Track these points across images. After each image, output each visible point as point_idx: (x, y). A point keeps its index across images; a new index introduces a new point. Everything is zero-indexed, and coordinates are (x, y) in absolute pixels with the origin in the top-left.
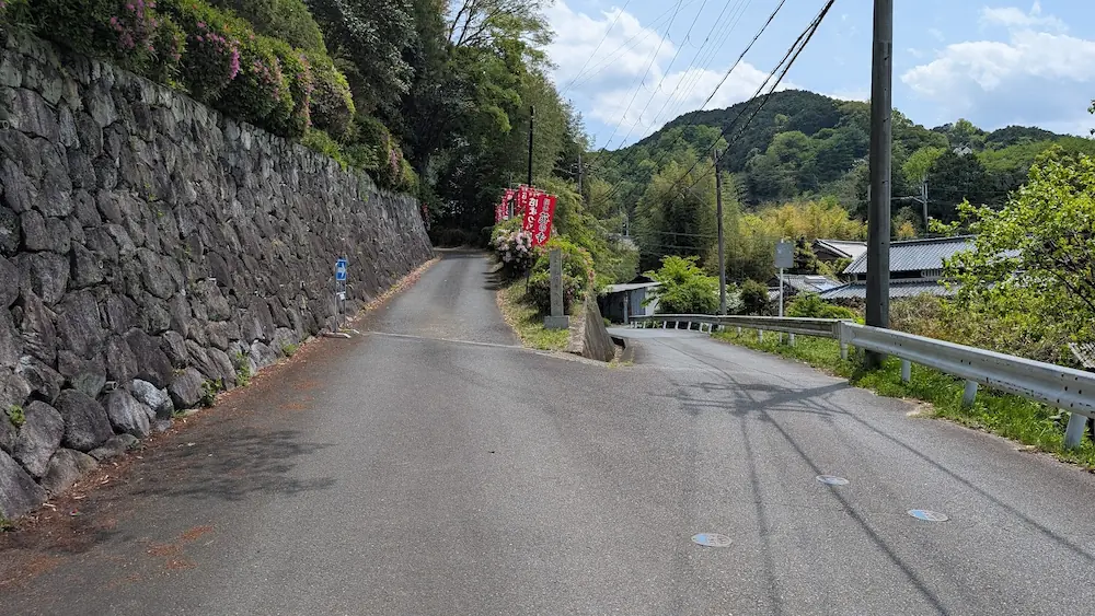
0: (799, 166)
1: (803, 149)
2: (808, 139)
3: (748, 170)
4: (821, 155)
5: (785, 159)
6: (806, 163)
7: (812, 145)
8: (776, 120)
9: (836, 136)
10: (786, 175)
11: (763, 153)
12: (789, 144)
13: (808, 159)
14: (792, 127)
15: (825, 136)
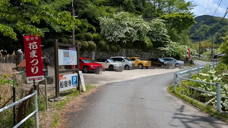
0: (206, 31)
1: (207, 28)
2: (208, 26)
3: (195, 33)
4: (211, 29)
5: (203, 30)
6: (207, 31)
7: (208, 27)
8: (201, 22)
9: (214, 25)
10: (203, 34)
11: (198, 29)
12: (204, 27)
13: (208, 30)
14: (204, 24)
15: (211, 25)
